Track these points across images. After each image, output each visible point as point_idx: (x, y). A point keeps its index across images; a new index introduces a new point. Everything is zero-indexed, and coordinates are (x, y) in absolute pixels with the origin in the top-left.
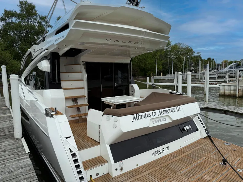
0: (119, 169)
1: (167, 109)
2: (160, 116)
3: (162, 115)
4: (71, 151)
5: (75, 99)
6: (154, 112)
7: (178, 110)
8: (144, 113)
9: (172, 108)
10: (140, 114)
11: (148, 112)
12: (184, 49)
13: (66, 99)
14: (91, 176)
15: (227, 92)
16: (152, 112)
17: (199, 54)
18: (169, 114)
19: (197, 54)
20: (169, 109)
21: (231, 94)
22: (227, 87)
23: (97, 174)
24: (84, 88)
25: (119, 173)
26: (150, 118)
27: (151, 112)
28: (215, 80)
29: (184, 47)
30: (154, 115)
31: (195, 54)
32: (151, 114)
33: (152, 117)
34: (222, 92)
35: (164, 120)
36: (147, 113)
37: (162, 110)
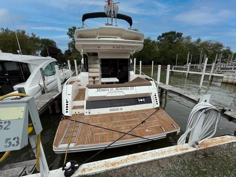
0: (88, 112)
1: (123, 88)
3: (117, 91)
4: (67, 100)
5: (94, 78)
6: (112, 88)
7: (131, 89)
8: (105, 89)
9: (127, 88)
10: (102, 89)
11: (108, 88)
12: (214, 44)
13: (89, 77)
14: (75, 112)
15: (230, 81)
17: (229, 48)
18: (123, 91)
19: (227, 49)
20: (124, 88)
21: (234, 82)
22: (231, 77)
23: (79, 112)
24: (98, 72)
25: (88, 114)
26: (108, 92)
27: (110, 89)
28: (231, 70)
29: (214, 43)
31: (225, 49)
33: (110, 91)
34: (225, 80)
36: (107, 89)
37: (119, 88)
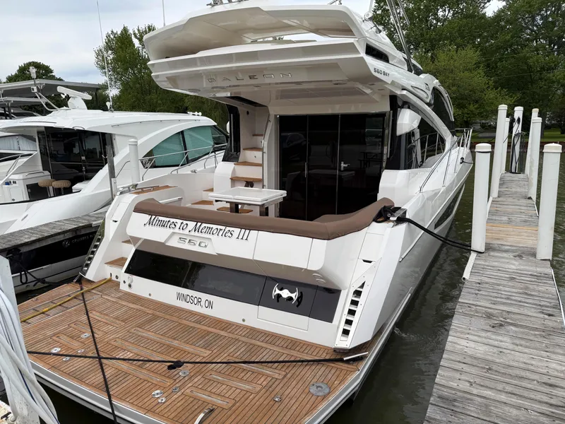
1: (215, 227)
2: (193, 233)
3: (196, 234)
5: (250, 184)
6: (185, 222)
7: (241, 237)
8: (168, 219)
9: (228, 228)
10: (161, 218)
11: (175, 220)
16: (181, 221)
18: (215, 238)
20: (219, 227)
26: (172, 230)
27: (179, 221)
30: (181, 228)
32: (178, 226)
33: (177, 230)
35: (203, 245)
36: (172, 220)
37: (204, 225)
